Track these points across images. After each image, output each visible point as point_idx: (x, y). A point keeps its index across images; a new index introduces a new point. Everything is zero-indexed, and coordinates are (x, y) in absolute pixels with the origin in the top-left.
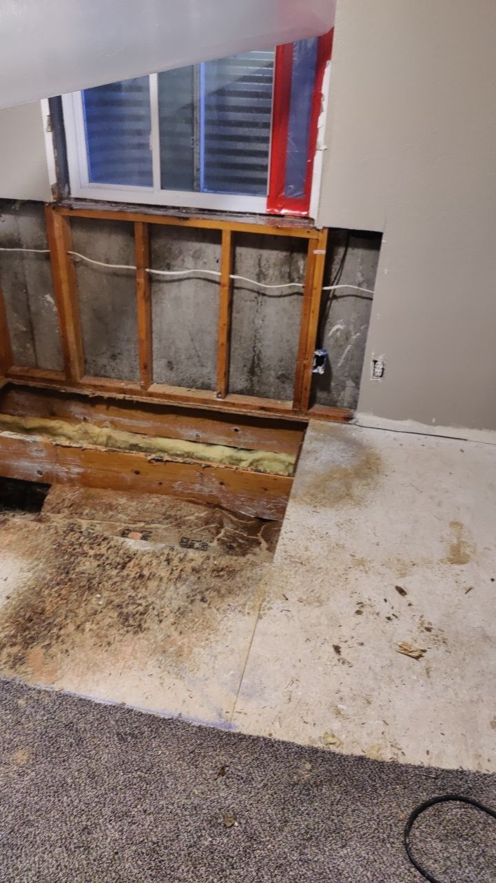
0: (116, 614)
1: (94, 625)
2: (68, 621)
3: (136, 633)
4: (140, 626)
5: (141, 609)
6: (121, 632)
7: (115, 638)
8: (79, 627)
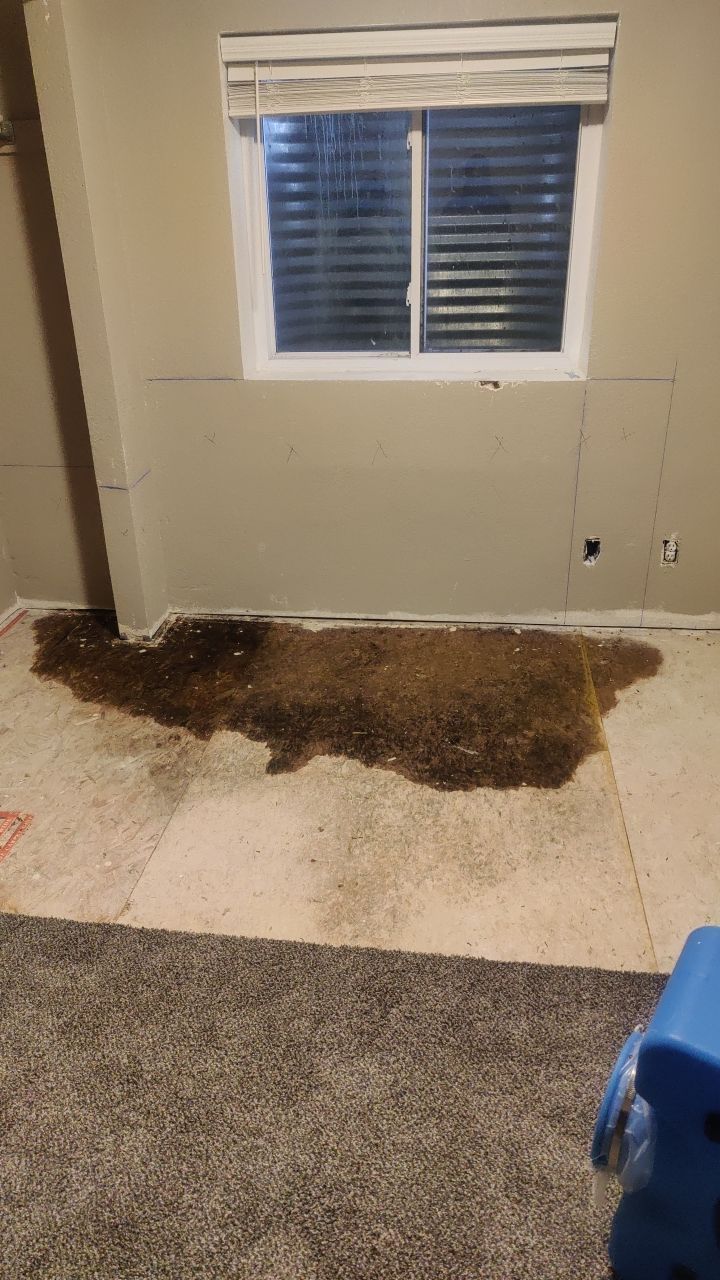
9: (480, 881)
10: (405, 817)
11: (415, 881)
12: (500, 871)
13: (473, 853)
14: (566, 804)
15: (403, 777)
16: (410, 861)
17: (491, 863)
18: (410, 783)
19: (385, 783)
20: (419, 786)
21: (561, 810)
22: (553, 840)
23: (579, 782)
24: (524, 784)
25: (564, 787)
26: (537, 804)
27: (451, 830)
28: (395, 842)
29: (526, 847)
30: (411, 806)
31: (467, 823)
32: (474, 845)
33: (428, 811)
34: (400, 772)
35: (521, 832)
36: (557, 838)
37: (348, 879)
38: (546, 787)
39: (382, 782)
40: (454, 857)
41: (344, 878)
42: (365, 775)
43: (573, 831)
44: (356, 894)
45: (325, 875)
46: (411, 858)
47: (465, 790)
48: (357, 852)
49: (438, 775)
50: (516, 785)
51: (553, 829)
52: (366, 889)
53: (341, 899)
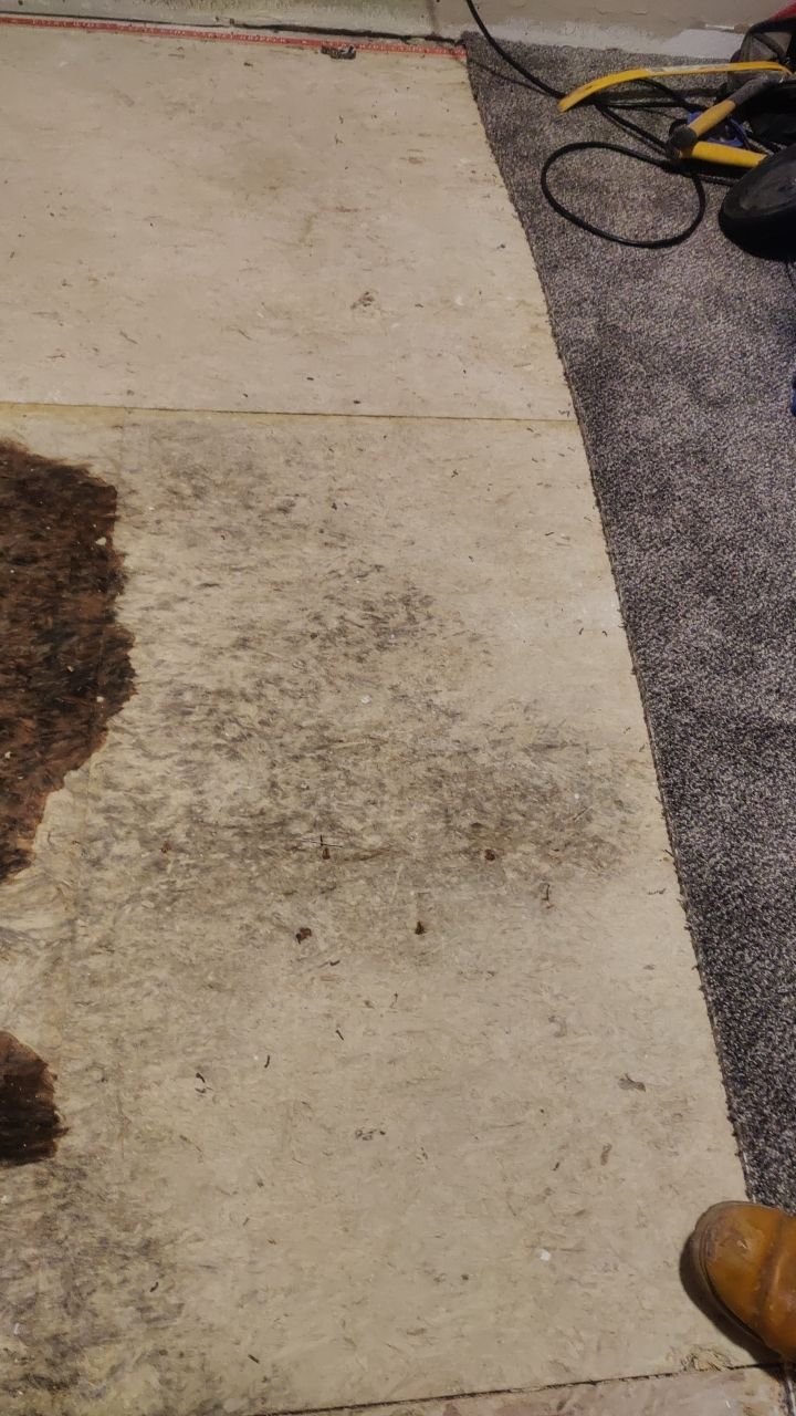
0: (386, 656)
1: (438, 688)
2: (443, 744)
3: (427, 601)
4: (406, 601)
5: (353, 615)
6: (434, 629)
7: (457, 634)
8: (453, 715)
9: (419, 617)
10: (234, 755)
11: (443, 719)
12: (385, 588)
13: (342, 631)
14: (171, 482)
15: (74, 774)
16: (385, 735)
17: (365, 602)
18: (96, 757)
19: (98, 811)
20: (112, 736)
21: (188, 492)
22: (285, 511)
23: (90, 457)
24: (102, 541)
25: (109, 480)
26: (170, 526)
27: (273, 669)
28: (325, 770)
29: (311, 550)
30: (194, 746)
31: (245, 640)
32: (314, 628)
33: (211, 712)
34: (52, 781)
35: (268, 554)
36: (276, 502)
37: (465, 843)
38: (113, 507)
39: (99, 821)
40: (360, 660)
41: (466, 851)
42: (60, 865)
43: (250, 480)
44: (503, 822)
45: (465, 893)
46: (373, 733)
47: (127, 644)
48: (373, 840)
49: (70, 700)
50: (107, 556)
51: (250, 507)
52: (488, 806)
53: (530, 848)
